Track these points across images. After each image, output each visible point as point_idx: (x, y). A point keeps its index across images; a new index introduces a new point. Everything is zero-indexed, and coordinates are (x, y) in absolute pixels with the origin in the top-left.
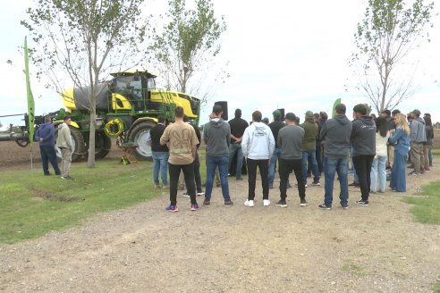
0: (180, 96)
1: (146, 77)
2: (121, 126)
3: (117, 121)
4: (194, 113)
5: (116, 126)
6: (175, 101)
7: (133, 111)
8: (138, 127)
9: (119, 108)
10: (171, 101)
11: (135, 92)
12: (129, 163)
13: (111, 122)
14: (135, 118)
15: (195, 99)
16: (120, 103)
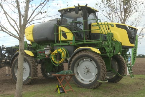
0: (118, 26)
1: (87, 11)
2: (63, 55)
3: (60, 50)
4: (131, 42)
5: (59, 54)
6: (112, 32)
7: (74, 41)
8: (77, 56)
9: (63, 38)
10: (109, 31)
11: (78, 25)
12: (64, 92)
13: (56, 52)
14: (76, 47)
15: (132, 28)
16: (64, 35)
